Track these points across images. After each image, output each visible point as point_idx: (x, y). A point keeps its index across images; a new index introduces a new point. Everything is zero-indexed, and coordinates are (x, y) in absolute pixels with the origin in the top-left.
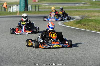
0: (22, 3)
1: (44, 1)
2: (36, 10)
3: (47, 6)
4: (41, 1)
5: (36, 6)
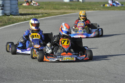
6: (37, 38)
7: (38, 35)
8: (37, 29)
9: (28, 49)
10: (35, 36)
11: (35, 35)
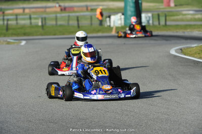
0: (128, 8)
1: (188, 4)
2: (159, 24)
3: (189, 14)
4: (181, 5)
5: (159, 15)
6: (104, 75)
7: (104, 71)
8: (94, 60)
9: (93, 92)
10: (100, 72)
11: (100, 70)
